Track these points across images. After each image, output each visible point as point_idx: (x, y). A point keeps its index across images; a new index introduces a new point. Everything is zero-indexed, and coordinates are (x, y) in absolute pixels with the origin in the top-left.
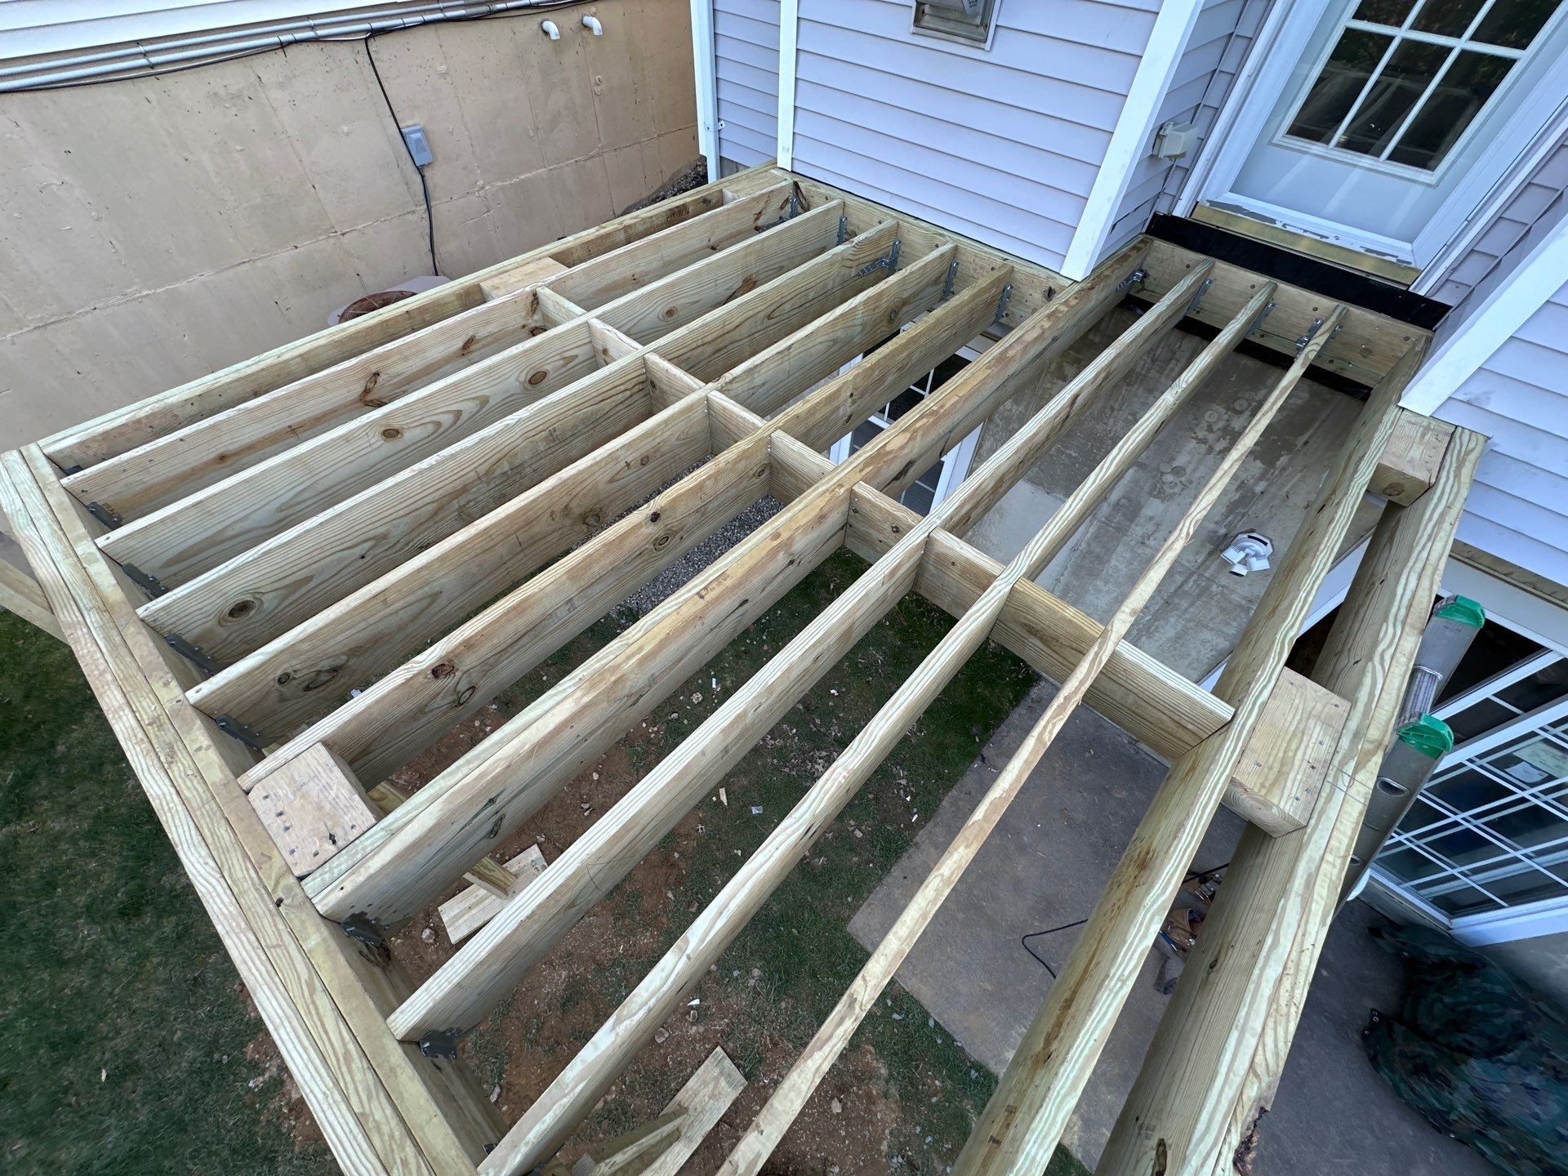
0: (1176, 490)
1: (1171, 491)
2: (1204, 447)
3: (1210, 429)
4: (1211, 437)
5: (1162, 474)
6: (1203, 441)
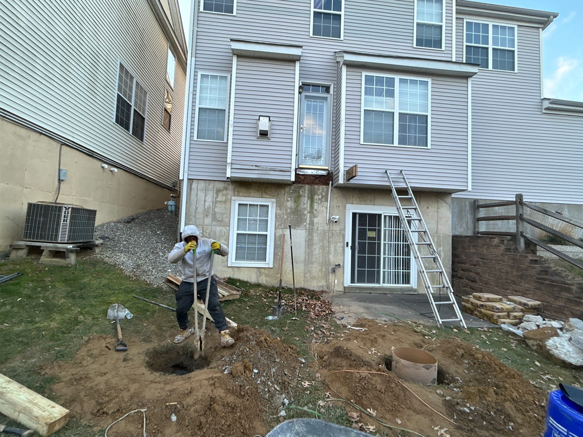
1: (317, 215)
4: (317, 201)
5: (314, 212)
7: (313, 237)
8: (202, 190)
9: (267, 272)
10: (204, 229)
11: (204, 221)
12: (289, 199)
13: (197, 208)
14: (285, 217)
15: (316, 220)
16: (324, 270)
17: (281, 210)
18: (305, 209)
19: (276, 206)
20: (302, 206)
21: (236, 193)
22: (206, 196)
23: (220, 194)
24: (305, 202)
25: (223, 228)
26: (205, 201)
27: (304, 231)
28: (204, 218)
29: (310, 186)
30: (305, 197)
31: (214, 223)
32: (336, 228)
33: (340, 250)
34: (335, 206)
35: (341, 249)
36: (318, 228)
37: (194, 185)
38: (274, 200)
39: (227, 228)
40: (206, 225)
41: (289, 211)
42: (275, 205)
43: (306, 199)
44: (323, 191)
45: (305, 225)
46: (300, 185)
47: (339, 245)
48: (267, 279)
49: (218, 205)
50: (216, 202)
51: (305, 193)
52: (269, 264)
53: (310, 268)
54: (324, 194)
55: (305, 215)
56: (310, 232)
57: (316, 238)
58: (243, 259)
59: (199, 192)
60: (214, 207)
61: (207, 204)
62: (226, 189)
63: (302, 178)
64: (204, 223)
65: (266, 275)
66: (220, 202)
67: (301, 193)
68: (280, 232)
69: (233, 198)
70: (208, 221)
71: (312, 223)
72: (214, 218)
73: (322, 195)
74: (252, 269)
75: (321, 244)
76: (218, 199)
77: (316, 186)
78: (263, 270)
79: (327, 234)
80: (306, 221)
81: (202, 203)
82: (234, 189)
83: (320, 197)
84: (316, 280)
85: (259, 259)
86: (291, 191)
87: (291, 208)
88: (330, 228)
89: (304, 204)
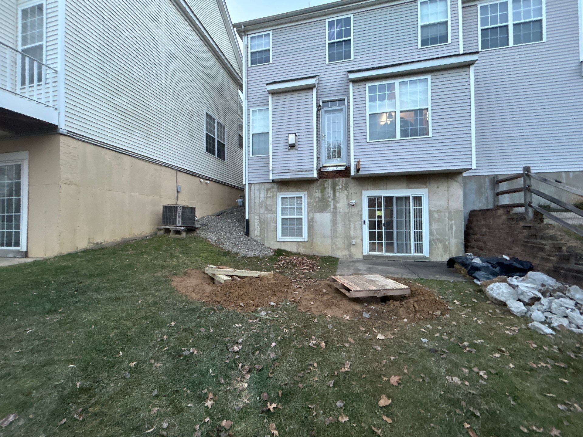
0: (339, 200)
2: (339, 192)
5: (336, 199)
7: (336, 217)
8: (257, 190)
9: (303, 244)
10: (261, 216)
11: (260, 211)
12: (317, 191)
13: (255, 202)
14: (315, 204)
15: (338, 205)
16: (346, 242)
17: (311, 199)
18: (329, 197)
19: (308, 196)
20: (327, 196)
21: (279, 190)
22: (260, 194)
23: (269, 192)
24: (329, 192)
25: (273, 215)
26: (260, 197)
27: (330, 214)
28: (260, 209)
30: (328, 188)
31: (267, 212)
32: (355, 210)
33: (358, 226)
34: (353, 193)
35: (360, 226)
36: (340, 210)
37: (253, 187)
38: (306, 193)
39: (275, 215)
40: (262, 214)
41: (317, 199)
42: (306, 196)
43: (330, 189)
44: (343, 182)
45: (330, 210)
46: (324, 180)
47: (357, 223)
48: (304, 249)
49: (268, 199)
50: (267, 197)
51: (328, 185)
52: (304, 239)
53: (335, 242)
55: (329, 202)
56: (334, 214)
57: (339, 219)
58: (287, 236)
59: (256, 191)
60: (266, 201)
61: (261, 199)
62: (272, 188)
63: (326, 174)
64: (260, 212)
65: (304, 247)
66: (270, 197)
67: (326, 185)
68: (311, 216)
69: (278, 194)
70: (262, 211)
71: (335, 207)
72: (266, 209)
73: (342, 185)
74: (294, 243)
75: (343, 223)
76: (269, 195)
77: (337, 179)
78: (301, 243)
79: (348, 215)
80: (330, 207)
81: (258, 198)
82: (278, 187)
83: (341, 187)
84: (340, 250)
85: (297, 236)
86: (318, 185)
87: (318, 198)
88: (349, 210)
89: (328, 193)
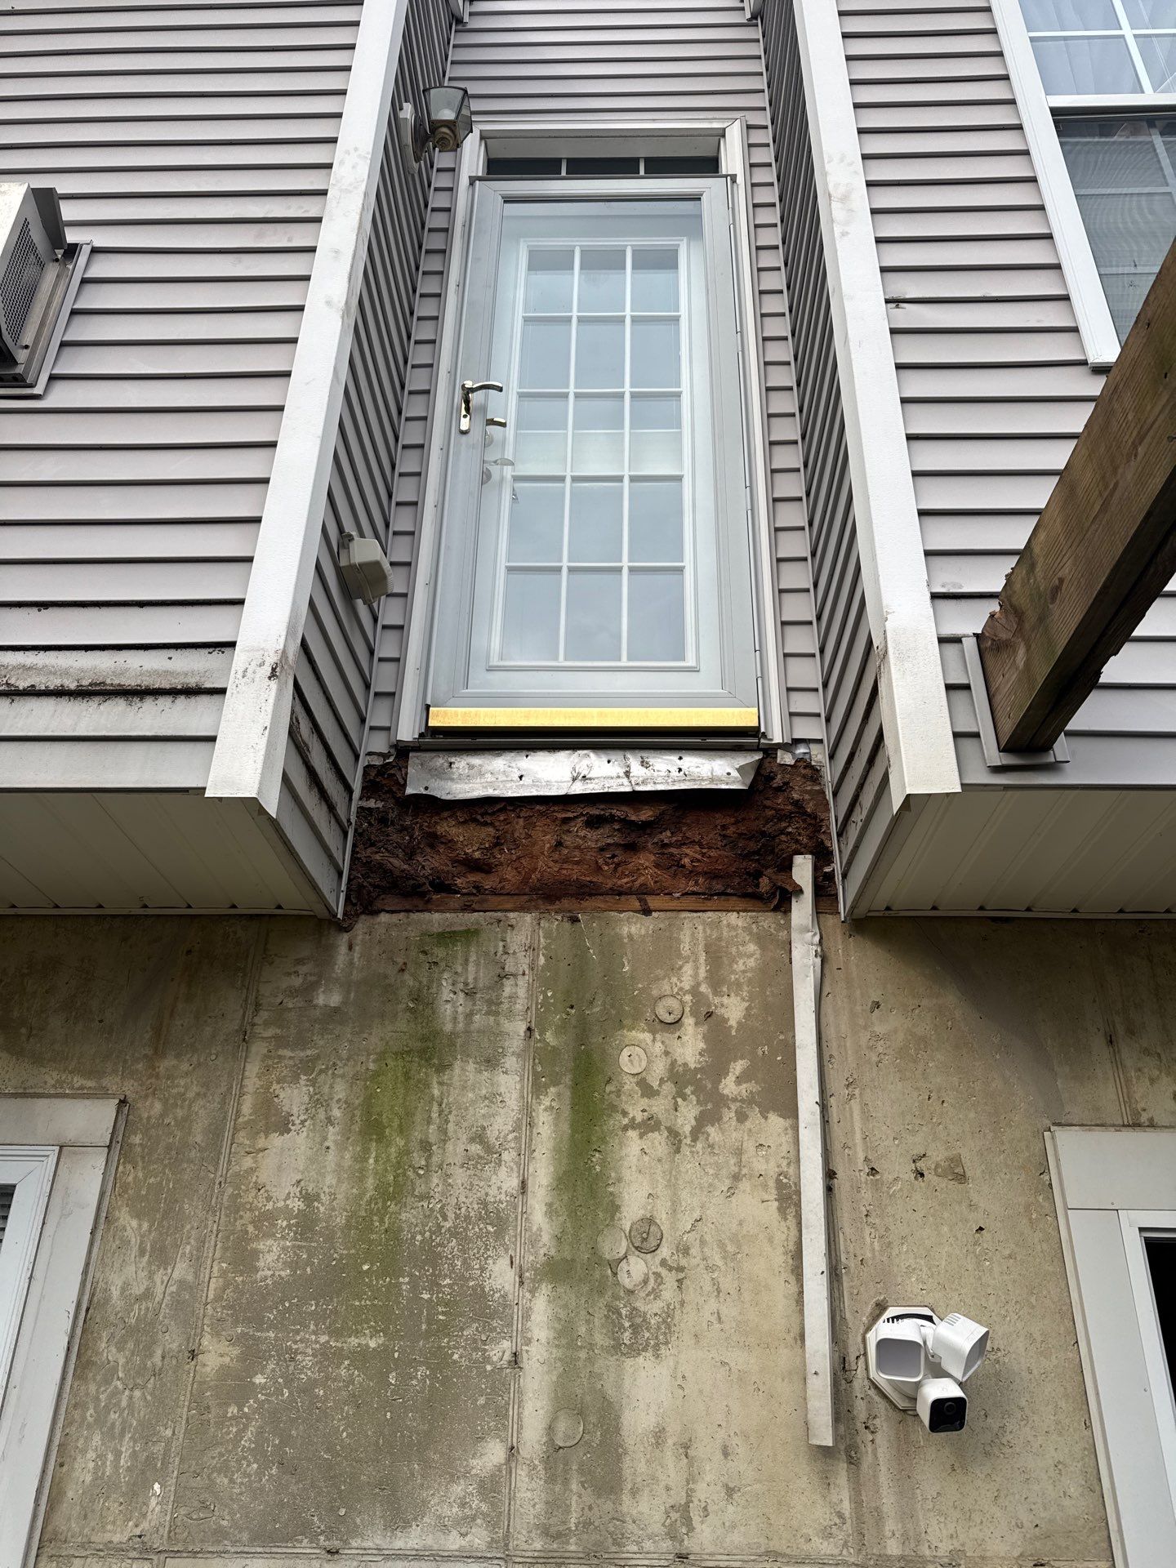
0: (669, 1293)
1: (656, 1306)
2: (658, 1141)
3: (648, 1091)
4: (659, 1106)
5: (614, 1265)
6: (649, 1125)
17: (158, 1256)
18: (501, 1224)
20: (453, 1186)
29: (554, 923)
30: (491, 1062)
32: (967, 1512)
34: (897, 1168)
36: (680, 1519)
38: (96, 1120)
41: (272, 1259)
42: (89, 1182)
43: (510, 1083)
44: (716, 980)
45: (492, 1487)
46: (436, 920)
51: (494, 1007)
54: (733, 1010)
63: (470, 840)
67: (450, 1006)
71: (590, 1442)
73: (716, 1026)
77: (633, 927)
86: (329, 998)
88: (865, 1519)
